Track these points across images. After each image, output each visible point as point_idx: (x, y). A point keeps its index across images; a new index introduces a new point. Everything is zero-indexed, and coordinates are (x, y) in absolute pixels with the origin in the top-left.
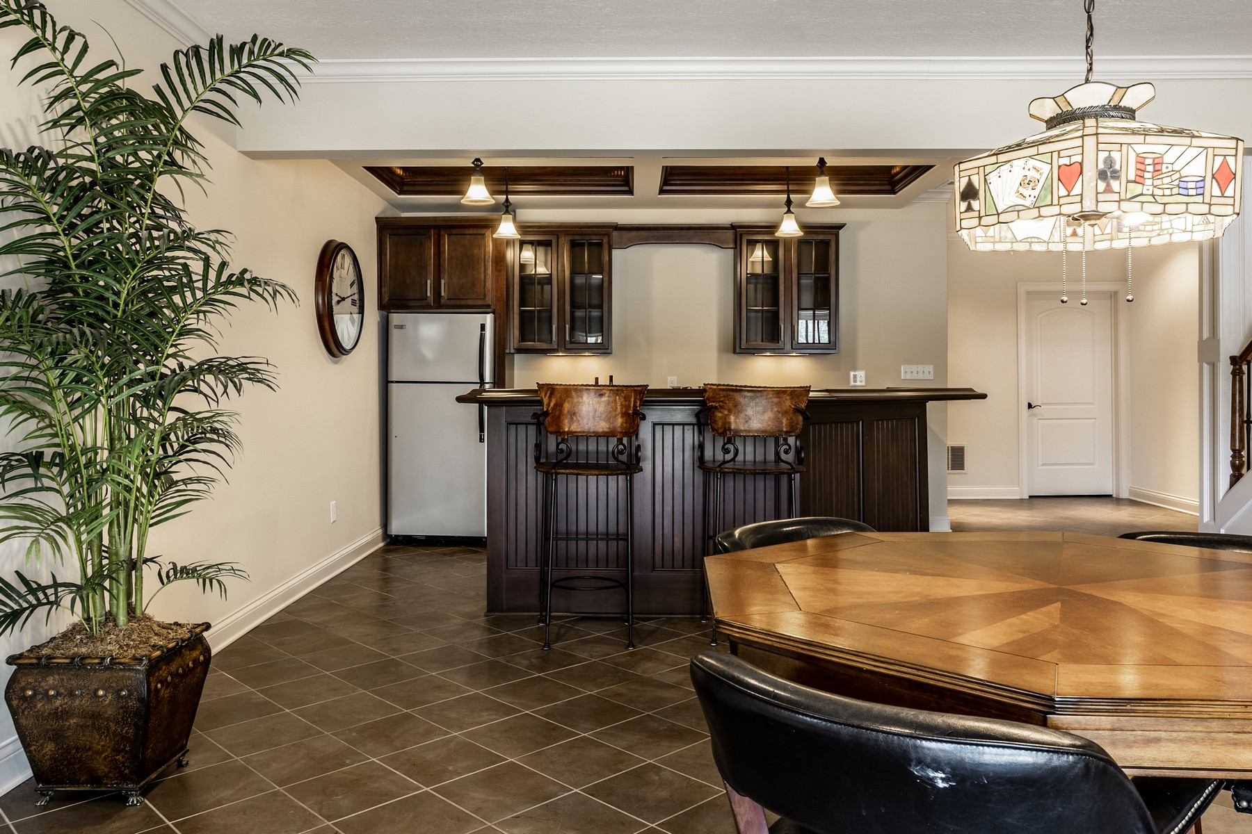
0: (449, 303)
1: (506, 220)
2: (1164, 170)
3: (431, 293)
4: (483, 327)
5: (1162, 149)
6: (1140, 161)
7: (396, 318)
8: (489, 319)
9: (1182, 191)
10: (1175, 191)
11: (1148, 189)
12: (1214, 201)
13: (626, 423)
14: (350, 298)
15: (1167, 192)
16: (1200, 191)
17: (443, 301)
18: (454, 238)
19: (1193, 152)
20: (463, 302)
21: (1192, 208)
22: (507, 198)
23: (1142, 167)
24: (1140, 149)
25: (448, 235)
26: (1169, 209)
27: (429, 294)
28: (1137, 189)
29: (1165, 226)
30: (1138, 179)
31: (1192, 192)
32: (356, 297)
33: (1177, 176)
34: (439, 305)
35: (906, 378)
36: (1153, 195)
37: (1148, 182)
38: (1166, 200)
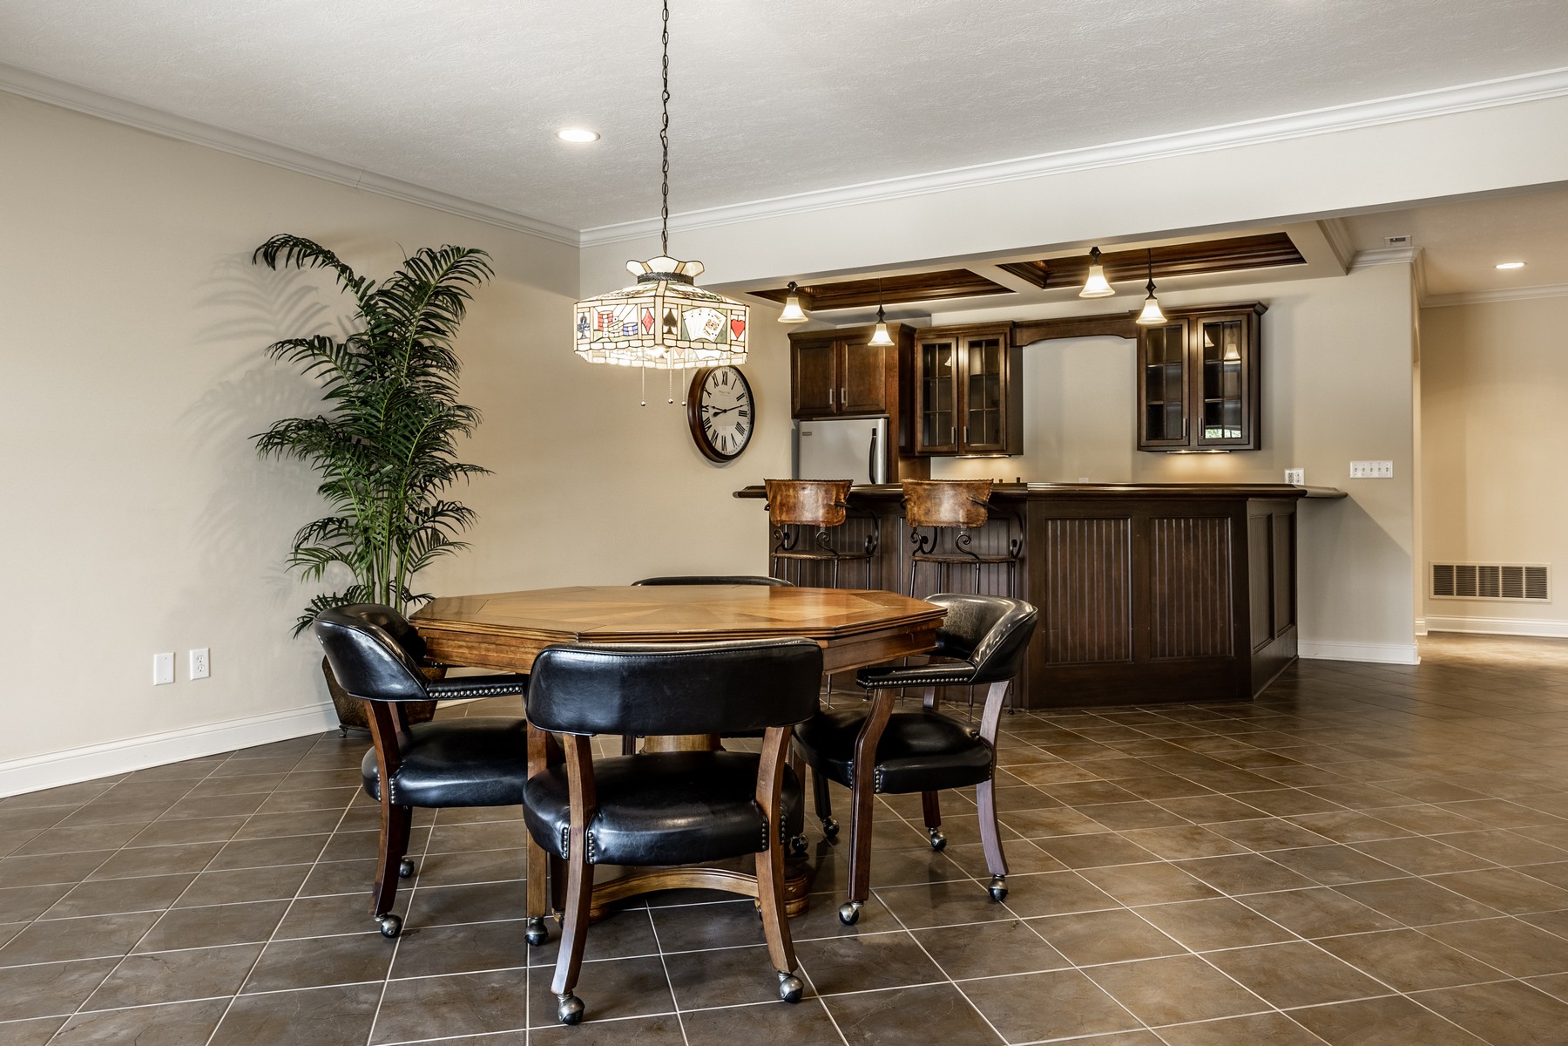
0: (849, 409)
1: (881, 329)
2: (614, 321)
3: (833, 401)
4: (874, 432)
5: (611, 308)
6: (601, 316)
7: (806, 426)
8: (880, 424)
9: (625, 333)
10: (621, 334)
11: (605, 334)
12: (644, 337)
13: (828, 513)
14: (737, 409)
15: (617, 335)
16: (636, 332)
17: (844, 408)
18: (854, 347)
19: (629, 308)
20: (861, 409)
21: (632, 343)
22: (881, 307)
23: (601, 320)
24: (600, 309)
25: (848, 345)
26: (619, 345)
27: (831, 403)
28: (599, 334)
29: (640, 354)
30: (601, 329)
31: (631, 333)
32: (746, 408)
33: (622, 324)
34: (840, 413)
35: (1356, 476)
36: (609, 338)
37: (606, 329)
38: (616, 340)
